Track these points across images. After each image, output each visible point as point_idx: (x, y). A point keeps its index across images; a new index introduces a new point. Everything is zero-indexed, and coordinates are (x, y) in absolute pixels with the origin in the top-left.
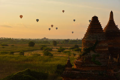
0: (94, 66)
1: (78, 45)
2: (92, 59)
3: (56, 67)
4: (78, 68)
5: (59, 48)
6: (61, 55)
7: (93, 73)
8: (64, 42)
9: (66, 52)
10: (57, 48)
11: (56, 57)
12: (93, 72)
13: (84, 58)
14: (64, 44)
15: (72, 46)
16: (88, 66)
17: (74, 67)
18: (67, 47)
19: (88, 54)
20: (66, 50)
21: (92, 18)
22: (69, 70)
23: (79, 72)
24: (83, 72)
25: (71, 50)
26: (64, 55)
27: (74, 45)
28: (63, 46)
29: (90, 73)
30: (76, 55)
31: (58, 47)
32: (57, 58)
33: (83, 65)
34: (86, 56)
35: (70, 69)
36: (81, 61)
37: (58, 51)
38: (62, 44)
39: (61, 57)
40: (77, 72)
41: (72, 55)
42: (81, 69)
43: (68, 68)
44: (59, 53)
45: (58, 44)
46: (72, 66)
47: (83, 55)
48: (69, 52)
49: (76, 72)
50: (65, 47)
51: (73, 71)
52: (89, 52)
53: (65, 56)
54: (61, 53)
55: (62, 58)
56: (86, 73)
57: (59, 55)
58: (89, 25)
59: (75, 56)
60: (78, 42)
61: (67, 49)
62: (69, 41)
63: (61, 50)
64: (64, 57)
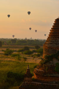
0: (57, 77)
1: (27, 46)
2: (55, 69)
3: (7, 75)
4: (38, 78)
5: (6, 50)
6: (9, 59)
7: (57, 85)
8: (10, 42)
9: (14, 56)
10: (3, 51)
11: (3, 62)
12: (56, 83)
13: (46, 67)
14: (11, 44)
15: (21, 48)
16: (51, 76)
17: (35, 77)
18: (15, 49)
19: (51, 62)
20: (14, 53)
21: (56, 20)
22: (28, 81)
23: (40, 83)
24: (45, 83)
25: (21, 53)
26: (12, 59)
27: (23, 46)
28: (10, 48)
29: (54, 84)
30: (27, 59)
31: (3, 49)
32: (5, 63)
33: (45, 75)
34: (49, 65)
35: (30, 79)
36: (42, 71)
37: (5, 54)
38: (8, 44)
39: (9, 62)
40: (39, 83)
41: (22, 59)
42: (43, 79)
43: (28, 79)
44: (6, 56)
45: (3, 44)
46: (32, 76)
47: (45, 63)
48: (18, 55)
49: (37, 83)
50: (12, 49)
51: (33, 82)
52: (52, 60)
53: (14, 60)
54: (9, 56)
55: (11, 63)
56: (49, 84)
57: (6, 59)
58: (52, 28)
59: (25, 60)
60: (27, 43)
61: (15, 51)
62: (17, 41)
63: (8, 53)
64: (13, 62)
